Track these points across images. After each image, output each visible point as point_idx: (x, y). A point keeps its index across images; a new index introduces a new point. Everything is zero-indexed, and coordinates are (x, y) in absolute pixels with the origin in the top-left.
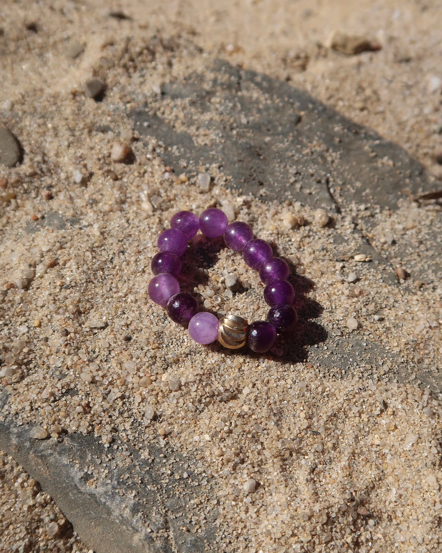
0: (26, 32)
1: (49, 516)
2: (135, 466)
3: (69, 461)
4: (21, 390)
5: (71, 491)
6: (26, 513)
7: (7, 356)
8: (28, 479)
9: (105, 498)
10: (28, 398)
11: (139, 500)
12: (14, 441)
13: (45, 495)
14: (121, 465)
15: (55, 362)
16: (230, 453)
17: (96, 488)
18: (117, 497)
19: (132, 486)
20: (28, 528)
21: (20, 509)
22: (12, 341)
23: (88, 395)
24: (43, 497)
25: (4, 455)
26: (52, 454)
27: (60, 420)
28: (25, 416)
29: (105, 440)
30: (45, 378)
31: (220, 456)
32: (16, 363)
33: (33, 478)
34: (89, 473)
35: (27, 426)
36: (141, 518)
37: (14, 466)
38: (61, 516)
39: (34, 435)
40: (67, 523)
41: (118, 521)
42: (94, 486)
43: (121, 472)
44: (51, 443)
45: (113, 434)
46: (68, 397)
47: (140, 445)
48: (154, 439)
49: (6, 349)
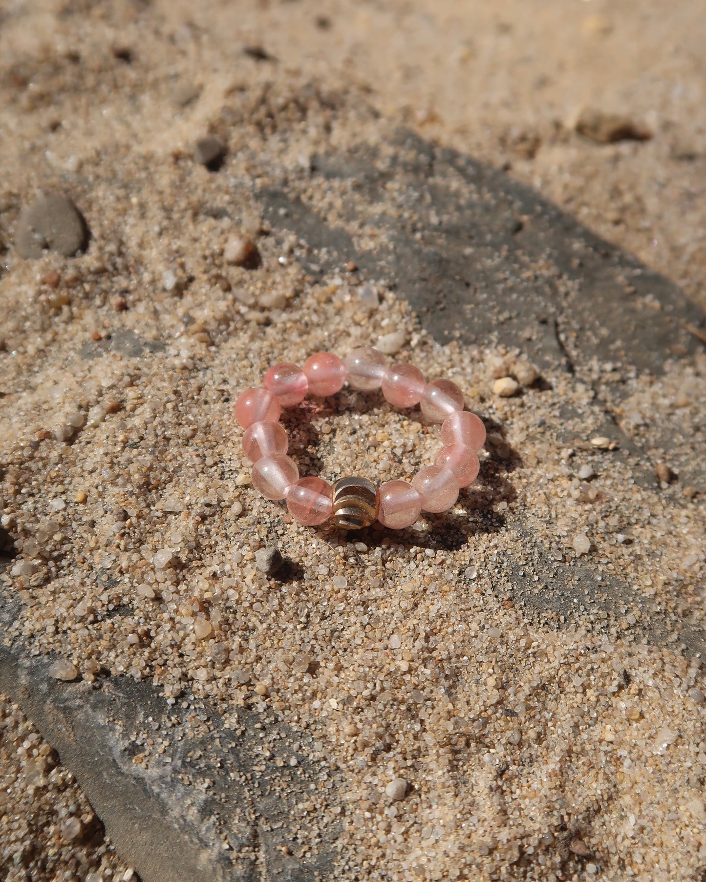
0: (113, 61)
1: (67, 806)
2: (213, 739)
3: (107, 720)
4: (43, 600)
5: (106, 769)
6: (30, 799)
7: (27, 544)
8: (40, 743)
9: (159, 786)
10: (53, 612)
11: (215, 794)
12: (24, 680)
13: (65, 773)
14: (190, 734)
15: (103, 560)
16: (368, 733)
17: (147, 768)
18: (180, 787)
19: (205, 771)
20: (32, 822)
21: (23, 791)
22: (38, 521)
23: (147, 618)
24: (61, 775)
25: (5, 701)
26: (82, 707)
27: (100, 653)
28: (45, 641)
29: (169, 693)
30: (83, 584)
31: (353, 736)
32: (40, 556)
33: (47, 742)
34: (139, 742)
35: (46, 657)
36: (214, 824)
37: (20, 720)
38: (88, 808)
39: (55, 674)
40: (96, 820)
41: (176, 826)
42: (143, 765)
43: (190, 747)
44: (82, 689)
45: (184, 683)
46: (117, 618)
47: (225, 706)
48: (247, 698)
49: (27, 533)
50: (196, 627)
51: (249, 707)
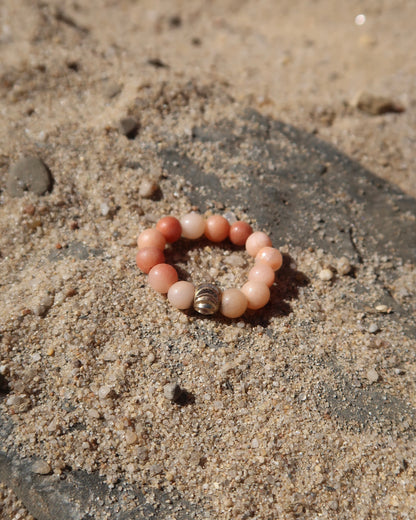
0: (66, 70)
2: (139, 511)
3: (70, 500)
4: (27, 421)
7: (16, 384)
8: (27, 515)
10: (34, 429)
12: (16, 474)
14: (124, 508)
15: (65, 393)
16: (239, 505)
22: (23, 368)
23: (95, 431)
25: (4, 488)
26: (54, 491)
27: (64, 455)
28: (29, 448)
29: (110, 480)
30: (53, 410)
31: (229, 507)
32: (25, 392)
33: (31, 514)
34: (91, 514)
35: (30, 459)
37: (13, 500)
39: (36, 470)
43: (124, 516)
44: (53, 479)
45: (119, 474)
46: (76, 431)
47: (146, 488)
48: (161, 483)
49: (16, 377)
50: (127, 437)
51: (162, 489)
